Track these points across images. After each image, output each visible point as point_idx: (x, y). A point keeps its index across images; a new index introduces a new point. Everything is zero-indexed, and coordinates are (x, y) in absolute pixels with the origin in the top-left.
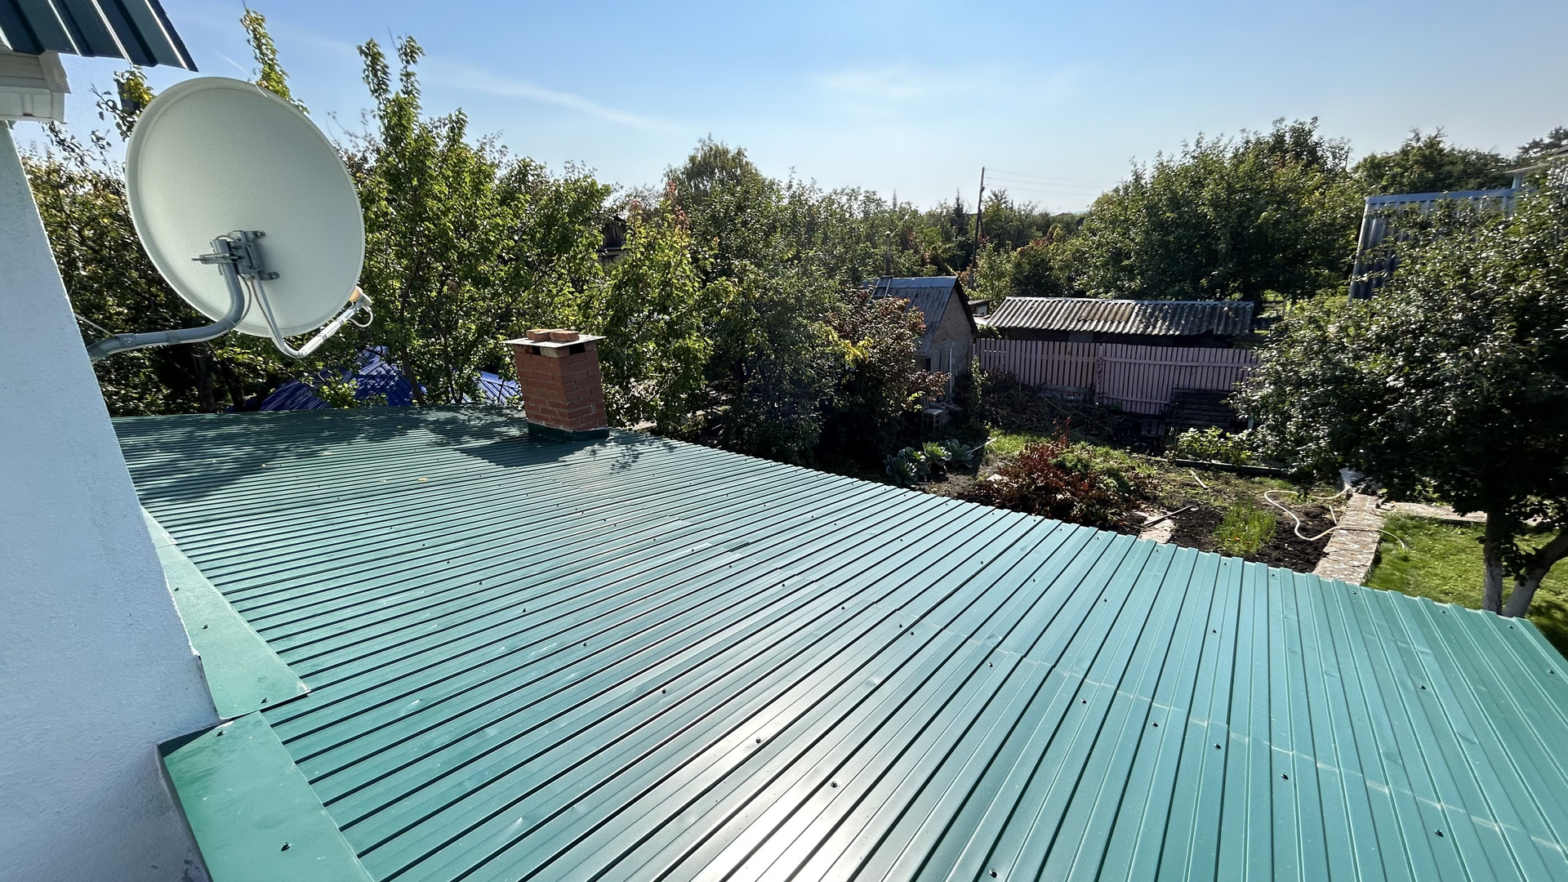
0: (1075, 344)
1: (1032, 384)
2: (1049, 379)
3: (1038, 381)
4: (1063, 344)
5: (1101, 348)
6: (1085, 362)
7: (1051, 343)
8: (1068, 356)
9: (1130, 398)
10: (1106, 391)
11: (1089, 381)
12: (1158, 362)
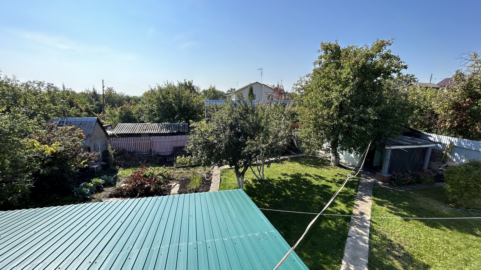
0: (144, 137)
1: (131, 151)
2: (137, 149)
3: (133, 150)
4: (140, 137)
5: (152, 138)
6: (148, 142)
7: (136, 138)
8: (142, 141)
9: (162, 151)
10: (155, 150)
11: (150, 148)
12: (168, 140)
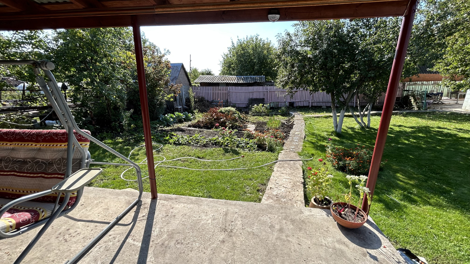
0: (221, 87)
4: (218, 87)
5: (229, 88)
6: (225, 92)
7: (214, 87)
9: (238, 103)
10: (231, 101)
11: (226, 98)
12: (244, 91)
